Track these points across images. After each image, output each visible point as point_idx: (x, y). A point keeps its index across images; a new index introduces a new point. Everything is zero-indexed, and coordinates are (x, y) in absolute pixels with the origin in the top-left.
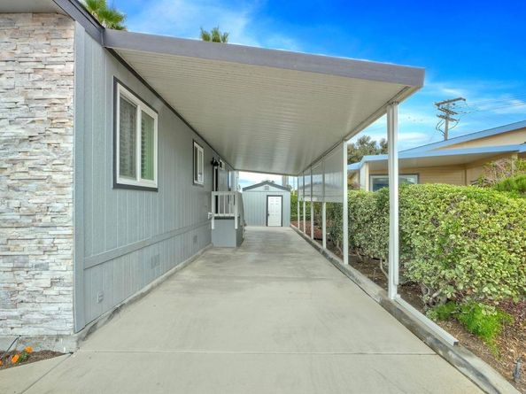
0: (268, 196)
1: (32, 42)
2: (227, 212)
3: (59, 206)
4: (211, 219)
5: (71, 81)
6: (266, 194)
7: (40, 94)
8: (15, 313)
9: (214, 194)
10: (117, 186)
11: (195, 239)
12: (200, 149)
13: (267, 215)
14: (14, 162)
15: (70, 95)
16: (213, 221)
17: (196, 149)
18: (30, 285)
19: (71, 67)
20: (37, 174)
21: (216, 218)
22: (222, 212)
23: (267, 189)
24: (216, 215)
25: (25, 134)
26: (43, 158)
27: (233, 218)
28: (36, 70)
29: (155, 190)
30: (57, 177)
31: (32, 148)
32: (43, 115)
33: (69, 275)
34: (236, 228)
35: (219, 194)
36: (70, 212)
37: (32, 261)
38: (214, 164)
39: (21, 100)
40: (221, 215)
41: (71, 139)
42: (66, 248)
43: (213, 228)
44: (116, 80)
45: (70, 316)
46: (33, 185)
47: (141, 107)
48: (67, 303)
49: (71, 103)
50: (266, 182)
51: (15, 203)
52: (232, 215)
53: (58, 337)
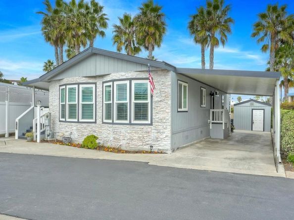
0: (253, 109)
1: (161, 77)
2: (218, 120)
3: (168, 118)
4: (210, 123)
5: (170, 86)
6: (251, 108)
7: (163, 90)
8: (157, 143)
9: (212, 110)
10: (178, 112)
11: (201, 132)
12: (204, 90)
13: (252, 123)
14: (157, 107)
15: (170, 90)
16: (211, 125)
17: (202, 90)
18: (161, 137)
19: (170, 83)
20: (162, 110)
21: (212, 123)
22: (216, 120)
23: (252, 104)
24: (213, 122)
25: (160, 100)
26: (164, 106)
27: (222, 123)
28: (162, 84)
29: (187, 111)
30: (167, 110)
31: (161, 103)
32: (164, 95)
33: (170, 135)
34: (223, 128)
35: (215, 110)
36: (170, 119)
37: (161, 131)
38: (212, 94)
39: (159, 91)
40: (215, 122)
41: (170, 101)
42: (169, 128)
43: (211, 128)
44: (178, 80)
45: (170, 145)
46: (161, 112)
47: (184, 84)
48: (169, 142)
49: (170, 92)
50: (252, 100)
51: (157, 117)
52: (221, 122)
53: (167, 150)
